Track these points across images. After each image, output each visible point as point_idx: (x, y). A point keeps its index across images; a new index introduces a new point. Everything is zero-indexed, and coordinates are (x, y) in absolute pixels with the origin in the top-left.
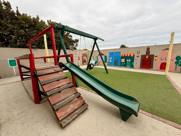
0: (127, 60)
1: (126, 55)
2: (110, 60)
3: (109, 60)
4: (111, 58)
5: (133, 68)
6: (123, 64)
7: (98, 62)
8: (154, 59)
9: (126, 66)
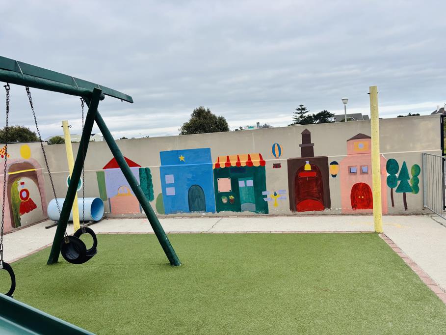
0: (241, 183)
1: (233, 163)
2: (170, 185)
3: (164, 186)
4: (170, 179)
5: (267, 212)
6: (225, 200)
7: (106, 203)
8: (331, 172)
9: (239, 210)
